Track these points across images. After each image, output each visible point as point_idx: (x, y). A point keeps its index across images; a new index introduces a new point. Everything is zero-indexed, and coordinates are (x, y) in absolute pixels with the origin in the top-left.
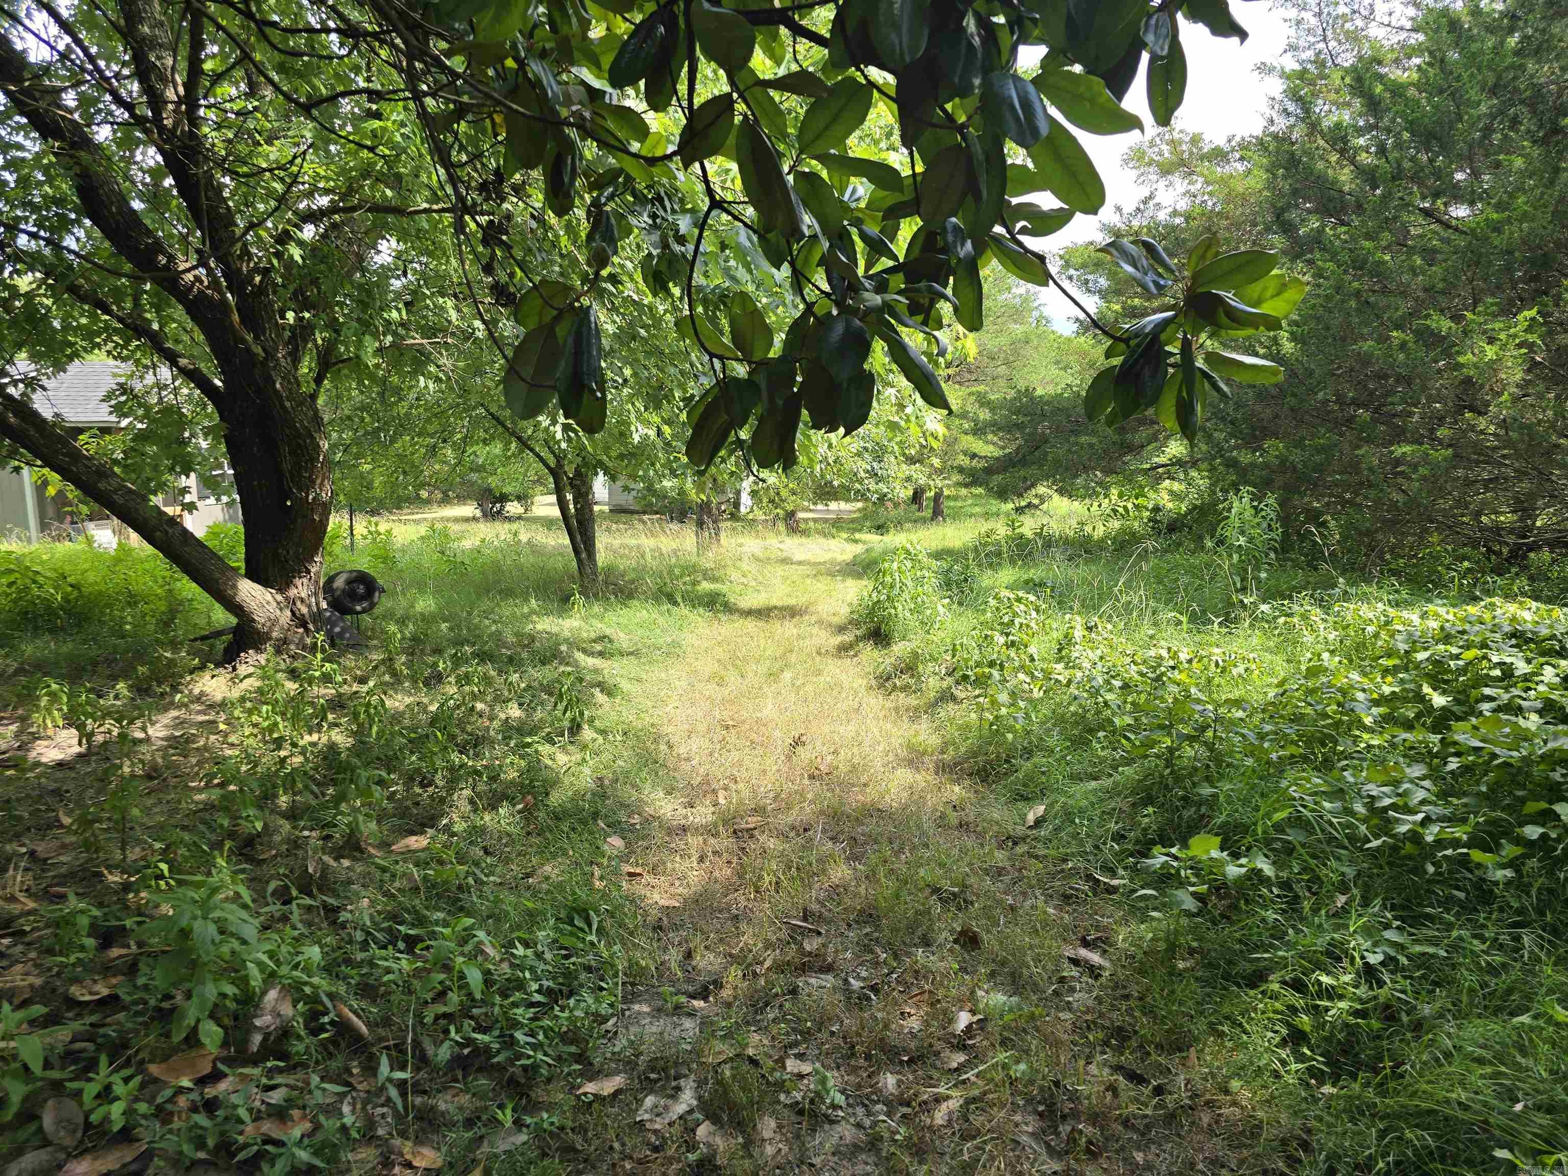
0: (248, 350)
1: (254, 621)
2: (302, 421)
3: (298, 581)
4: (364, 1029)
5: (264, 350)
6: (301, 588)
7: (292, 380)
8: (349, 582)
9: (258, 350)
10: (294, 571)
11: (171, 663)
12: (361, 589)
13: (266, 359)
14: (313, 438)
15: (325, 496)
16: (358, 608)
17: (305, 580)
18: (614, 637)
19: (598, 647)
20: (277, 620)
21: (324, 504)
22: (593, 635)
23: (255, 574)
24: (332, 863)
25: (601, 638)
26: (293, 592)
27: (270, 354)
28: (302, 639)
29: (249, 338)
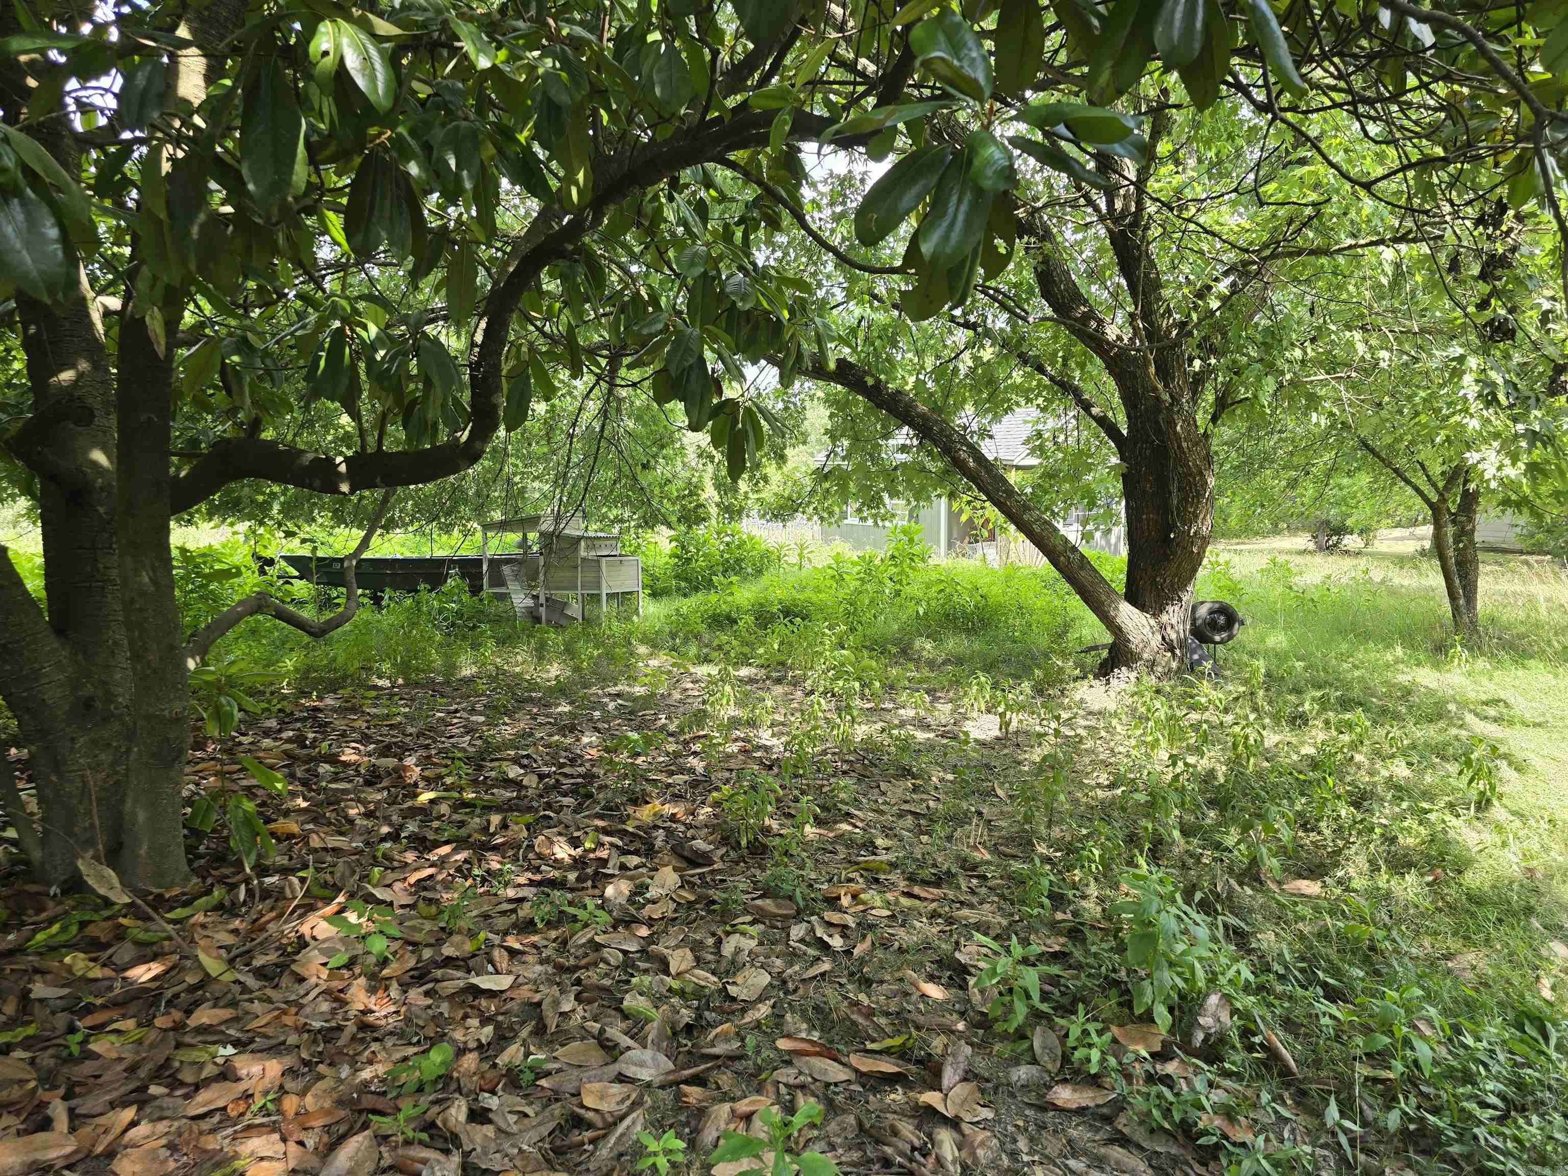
0: (1158, 398)
1: (1129, 641)
2: (1194, 460)
3: (1170, 609)
4: (1292, 1064)
5: (1171, 396)
6: (1174, 615)
7: (1191, 421)
8: (1211, 612)
9: (1166, 397)
10: (1168, 598)
11: (1061, 670)
12: (1222, 620)
13: (1172, 405)
14: (1201, 473)
15: (1205, 531)
16: (1217, 638)
17: (1177, 608)
18: (1511, 701)
19: (1492, 712)
20: (1148, 643)
21: (1204, 538)
22: (1484, 697)
23: (1133, 597)
24: (1237, 887)
25: (1495, 702)
26: (1164, 618)
27: (1175, 400)
28: (1168, 663)
29: (1160, 386)
